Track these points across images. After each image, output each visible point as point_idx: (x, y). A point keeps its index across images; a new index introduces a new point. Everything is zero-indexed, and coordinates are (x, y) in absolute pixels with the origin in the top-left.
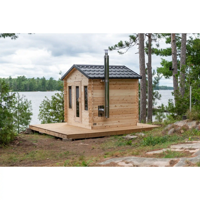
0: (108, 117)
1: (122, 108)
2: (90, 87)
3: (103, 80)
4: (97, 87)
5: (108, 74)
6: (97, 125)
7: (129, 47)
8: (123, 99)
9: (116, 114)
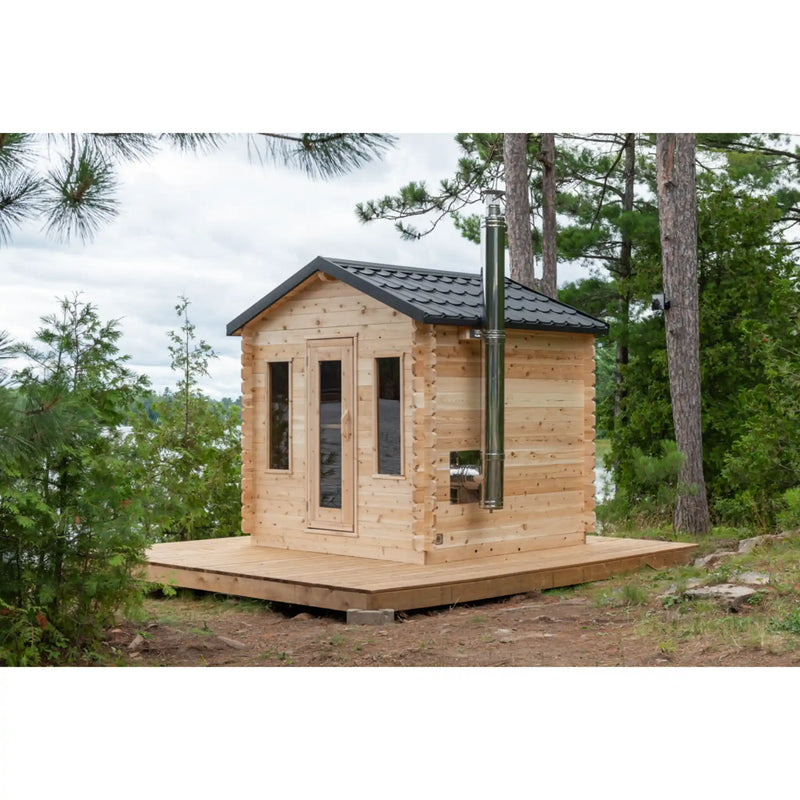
0: (500, 505)
1: (536, 463)
2: (421, 362)
4: (447, 363)
5: (502, 309)
6: (447, 544)
7: (441, 212)
8: (540, 424)
9: (514, 493)
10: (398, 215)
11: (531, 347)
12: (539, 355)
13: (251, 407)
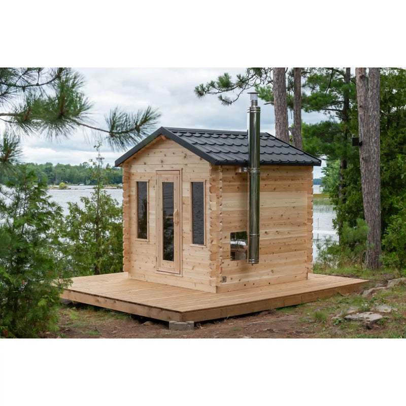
0: (257, 261)
1: (279, 237)
2: (215, 186)
3: (245, 168)
4: (229, 186)
5: (259, 154)
6: (228, 282)
7: (241, 89)
8: (282, 215)
9: (267, 254)
10: (217, 91)
11: (277, 174)
12: (281, 179)
13: (128, 205)
